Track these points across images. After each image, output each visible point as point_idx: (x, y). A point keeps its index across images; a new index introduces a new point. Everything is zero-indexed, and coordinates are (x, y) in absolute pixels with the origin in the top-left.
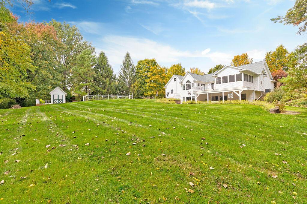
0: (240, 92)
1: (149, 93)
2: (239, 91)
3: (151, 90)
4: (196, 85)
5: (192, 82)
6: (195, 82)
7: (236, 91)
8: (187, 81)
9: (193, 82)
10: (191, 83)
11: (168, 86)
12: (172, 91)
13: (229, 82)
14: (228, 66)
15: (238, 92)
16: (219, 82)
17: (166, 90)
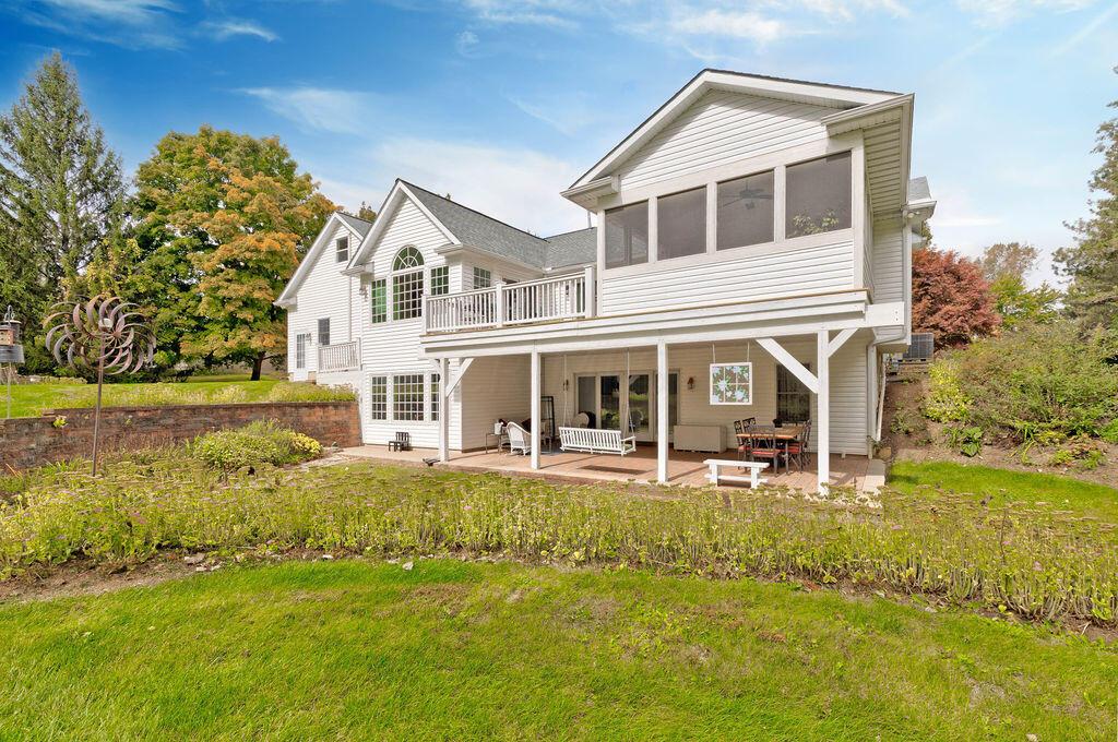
0: (825, 351)
1: (215, 342)
2: (812, 338)
3: (233, 322)
4: (457, 277)
5: (433, 261)
6: (453, 258)
7: (781, 340)
8: (403, 253)
9: (440, 261)
10: (426, 270)
11: (300, 295)
12: (324, 326)
13: (720, 246)
14: (708, 77)
15: (803, 347)
16: (625, 253)
17: (291, 317)
